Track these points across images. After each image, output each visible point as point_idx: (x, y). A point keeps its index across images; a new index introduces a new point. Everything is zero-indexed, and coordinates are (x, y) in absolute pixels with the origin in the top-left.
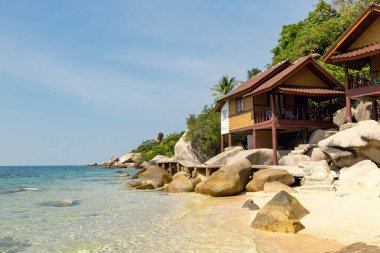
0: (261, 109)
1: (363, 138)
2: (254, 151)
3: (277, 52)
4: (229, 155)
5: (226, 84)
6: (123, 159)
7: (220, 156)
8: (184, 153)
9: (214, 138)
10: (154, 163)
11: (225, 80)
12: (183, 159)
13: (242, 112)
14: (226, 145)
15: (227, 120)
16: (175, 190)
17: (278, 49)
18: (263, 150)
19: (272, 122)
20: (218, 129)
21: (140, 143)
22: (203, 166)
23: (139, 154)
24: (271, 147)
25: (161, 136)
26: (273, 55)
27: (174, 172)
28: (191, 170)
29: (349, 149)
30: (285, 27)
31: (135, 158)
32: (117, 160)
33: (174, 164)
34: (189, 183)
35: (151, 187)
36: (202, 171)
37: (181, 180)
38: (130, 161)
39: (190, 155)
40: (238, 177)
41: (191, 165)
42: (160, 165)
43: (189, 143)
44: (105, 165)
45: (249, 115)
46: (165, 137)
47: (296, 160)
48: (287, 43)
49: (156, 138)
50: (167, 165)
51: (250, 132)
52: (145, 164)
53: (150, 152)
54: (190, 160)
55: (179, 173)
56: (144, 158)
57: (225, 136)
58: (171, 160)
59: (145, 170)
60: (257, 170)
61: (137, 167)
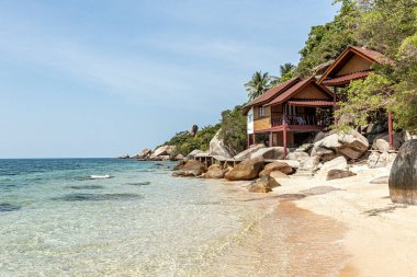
0: (278, 112)
1: (340, 142)
2: (271, 148)
3: (304, 53)
4: (253, 151)
5: (259, 80)
6: (158, 152)
7: (246, 152)
8: (218, 149)
9: (242, 136)
10: (192, 157)
11: (258, 75)
12: (216, 154)
13: (263, 117)
14: (251, 143)
15: (252, 123)
16: (210, 177)
17: (306, 50)
18: (277, 148)
19: (283, 127)
20: (245, 129)
21: (174, 135)
22: (232, 160)
23: (173, 147)
24: (282, 146)
25: (195, 128)
26: (300, 56)
27: (209, 164)
28: (222, 162)
29: (331, 149)
30: (313, 28)
31: (169, 151)
32: (150, 152)
33: (209, 158)
34: (221, 173)
35: (192, 175)
36: (231, 163)
37: (214, 170)
38: (165, 153)
39: (223, 151)
40: (253, 168)
41: (223, 159)
42: (198, 158)
43: (222, 141)
44: (138, 157)
45: (268, 120)
46: (199, 130)
47: (297, 156)
48: (313, 46)
49: (190, 130)
50: (203, 159)
51: (268, 133)
52: (180, 156)
53: (185, 145)
54: (222, 155)
55: (213, 165)
56: (179, 151)
57: (251, 135)
58: (206, 154)
59: (184, 163)
60: (267, 163)
61: (173, 159)
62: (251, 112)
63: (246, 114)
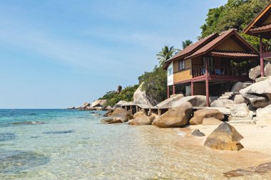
0: (197, 67)
2: (193, 97)
3: (204, 28)
4: (174, 100)
5: (167, 52)
6: (93, 104)
8: (141, 99)
9: (162, 88)
10: (119, 106)
11: (167, 48)
12: (140, 103)
13: (183, 70)
14: (171, 93)
15: (172, 76)
16: (138, 124)
17: (205, 26)
18: (198, 96)
19: (205, 77)
21: (105, 94)
22: (155, 107)
23: (104, 101)
24: (204, 94)
25: (120, 88)
26: (201, 30)
27: (134, 112)
28: (147, 110)
30: (210, 10)
31: (102, 104)
32: (89, 105)
33: (134, 107)
34: (148, 119)
35: (120, 121)
36: (155, 111)
37: (140, 117)
38: (99, 105)
39: (145, 100)
40: (184, 114)
41: (147, 107)
42: (124, 107)
43: (144, 92)
44: (81, 108)
45: (189, 72)
46: (123, 89)
47: (224, 103)
48: (212, 22)
50: (128, 107)
51: (189, 84)
52: (109, 107)
53: (113, 99)
54: (145, 104)
55: (138, 113)
56: (108, 104)
57: (170, 87)
58: (131, 104)
59: (112, 111)
60: (196, 110)
61: (104, 109)
62: (171, 67)
63: (166, 69)
